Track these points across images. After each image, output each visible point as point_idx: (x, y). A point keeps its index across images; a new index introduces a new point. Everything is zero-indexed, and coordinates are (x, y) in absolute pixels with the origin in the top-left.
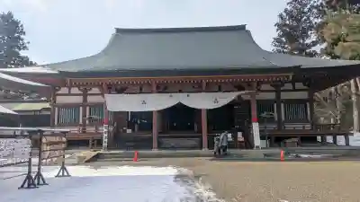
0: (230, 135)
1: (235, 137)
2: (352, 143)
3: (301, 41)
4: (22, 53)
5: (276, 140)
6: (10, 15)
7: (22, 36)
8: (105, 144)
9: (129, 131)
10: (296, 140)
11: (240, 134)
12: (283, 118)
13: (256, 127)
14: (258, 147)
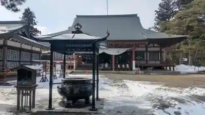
0: (123, 65)
1: (125, 66)
2: (175, 70)
3: (167, 20)
4: (35, 27)
5: (144, 68)
6: (29, 9)
7: (34, 19)
8: (74, 68)
9: (83, 63)
10: (152, 68)
11: (128, 65)
12: (148, 59)
13: (134, 62)
14: (134, 70)
